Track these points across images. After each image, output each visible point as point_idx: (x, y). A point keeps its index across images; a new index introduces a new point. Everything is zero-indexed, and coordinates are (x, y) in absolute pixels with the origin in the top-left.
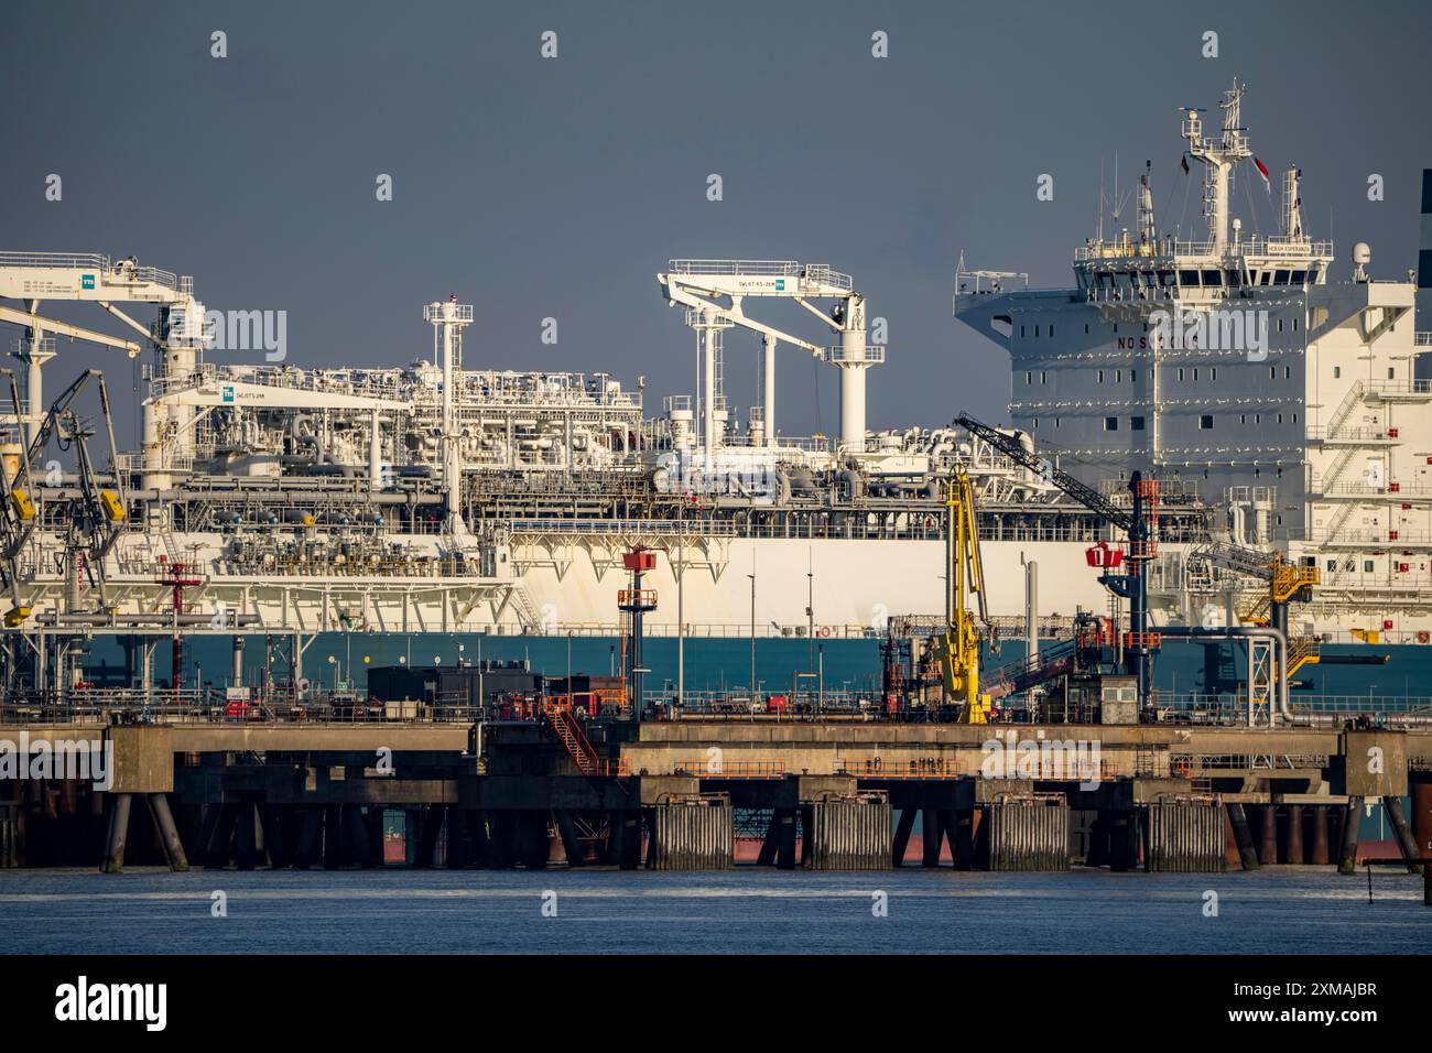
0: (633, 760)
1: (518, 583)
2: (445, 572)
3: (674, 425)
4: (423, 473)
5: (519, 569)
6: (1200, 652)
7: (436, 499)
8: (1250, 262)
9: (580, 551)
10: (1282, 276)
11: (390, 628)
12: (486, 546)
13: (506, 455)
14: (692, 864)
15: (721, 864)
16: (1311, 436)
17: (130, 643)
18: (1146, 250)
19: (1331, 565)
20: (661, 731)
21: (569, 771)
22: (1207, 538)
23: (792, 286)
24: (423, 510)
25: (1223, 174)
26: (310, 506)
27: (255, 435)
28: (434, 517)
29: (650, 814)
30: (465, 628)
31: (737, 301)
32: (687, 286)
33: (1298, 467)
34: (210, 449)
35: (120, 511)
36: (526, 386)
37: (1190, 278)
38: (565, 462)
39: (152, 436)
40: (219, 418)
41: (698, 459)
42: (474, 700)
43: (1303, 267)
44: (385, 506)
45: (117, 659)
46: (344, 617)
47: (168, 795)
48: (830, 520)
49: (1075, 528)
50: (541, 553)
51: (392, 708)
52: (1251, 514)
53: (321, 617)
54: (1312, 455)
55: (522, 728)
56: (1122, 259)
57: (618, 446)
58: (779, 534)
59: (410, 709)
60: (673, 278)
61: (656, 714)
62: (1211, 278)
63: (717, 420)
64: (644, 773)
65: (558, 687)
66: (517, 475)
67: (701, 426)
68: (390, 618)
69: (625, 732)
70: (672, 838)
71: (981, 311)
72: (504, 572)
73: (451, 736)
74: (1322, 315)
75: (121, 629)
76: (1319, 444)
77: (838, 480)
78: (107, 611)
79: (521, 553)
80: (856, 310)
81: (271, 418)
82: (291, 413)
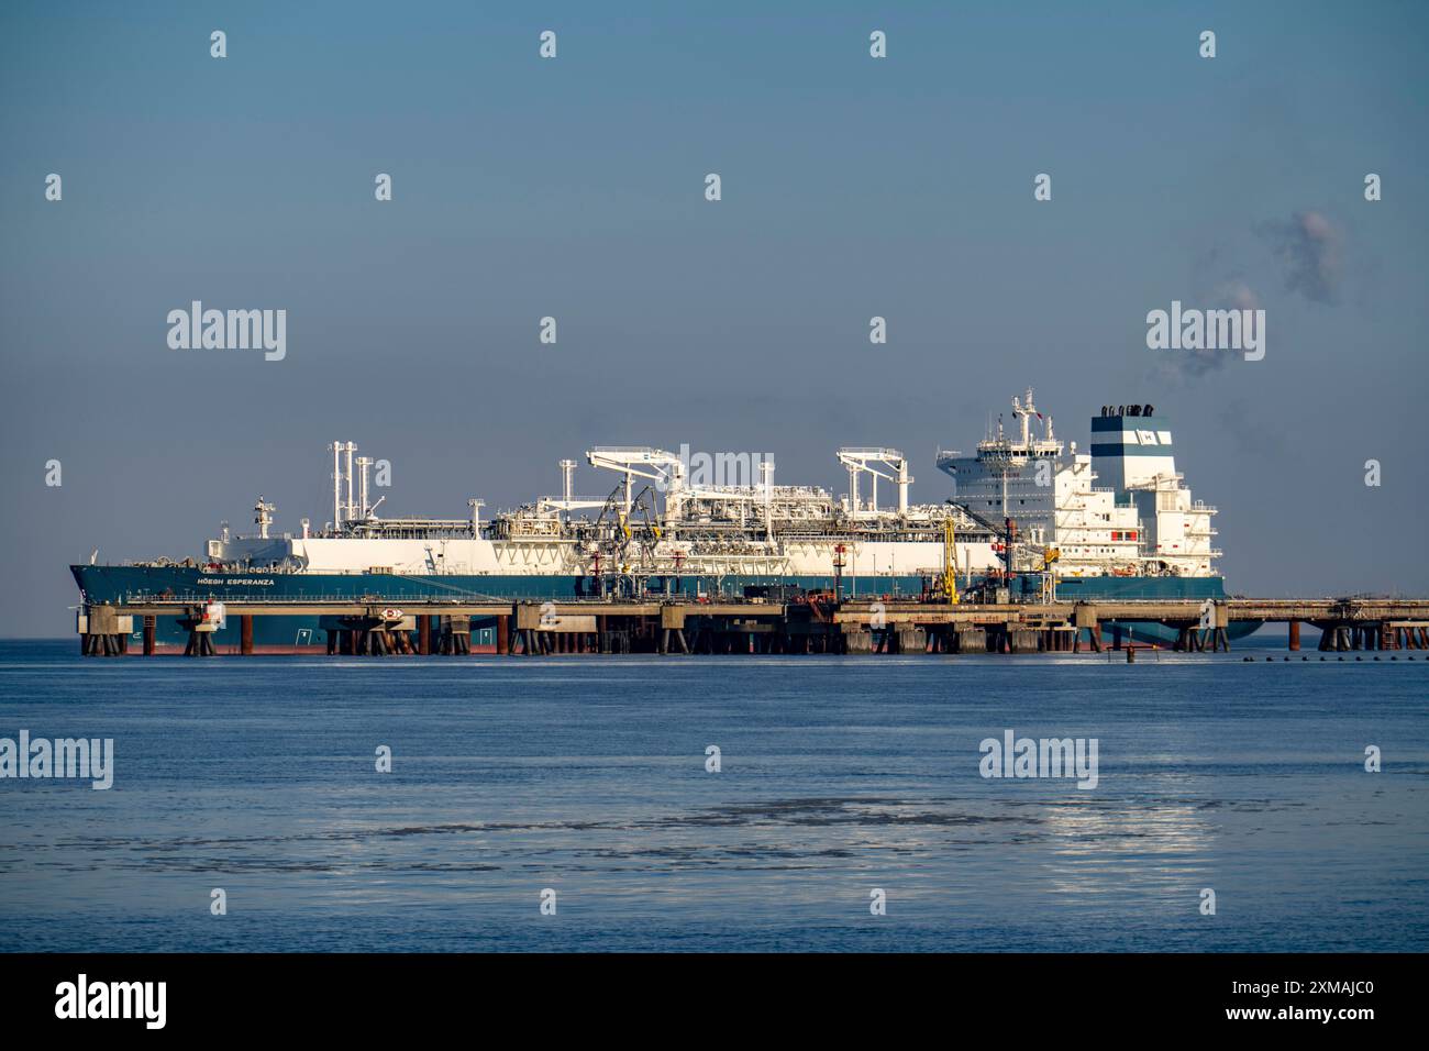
0: (838, 617)
1: (791, 558)
2: (767, 554)
3: (842, 504)
4: (758, 521)
5: (792, 553)
6: (1020, 580)
7: (763, 529)
8: (1036, 448)
9: (812, 547)
10: (1047, 453)
11: (748, 573)
12: (780, 545)
13: (786, 514)
14: (859, 652)
15: (868, 652)
16: (1057, 506)
17: (662, 579)
18: (1001, 444)
19: (1064, 550)
20: (848, 607)
21: (815, 621)
22: (1023, 542)
23: (882, 457)
24: (759, 533)
25: (1026, 418)
26: (721, 532)
27: (702, 508)
28: (762, 535)
29: (845, 636)
30: (773, 573)
31: (864, 462)
32: (847, 457)
33: (1053, 518)
34: (686, 513)
35: (659, 534)
36: (792, 491)
37: (1016, 453)
38: (806, 516)
39: (668, 509)
40: (690, 503)
41: (850, 515)
42: (780, 597)
43: (1053, 450)
44: (746, 532)
45: (657, 585)
46: (733, 570)
47: (682, 630)
48: (896, 536)
49: (979, 539)
50: (799, 547)
51: (755, 600)
52: (1037, 533)
53: (725, 570)
54: (1057, 513)
55: (801, 607)
56: (993, 447)
57: (824, 511)
58: (879, 541)
59: (761, 600)
60: (842, 454)
61: (846, 602)
62: (1023, 453)
63: (857, 502)
64: (842, 622)
65: (811, 593)
66: (790, 521)
67: (851, 504)
68: (748, 570)
69: (836, 608)
70: (852, 644)
71: (945, 465)
72: (787, 554)
73: (776, 609)
74: (1061, 466)
75: (659, 574)
76: (1060, 509)
77: (899, 523)
78: (655, 567)
79: (792, 548)
80: (904, 465)
81: (706, 502)
82: (714, 500)
